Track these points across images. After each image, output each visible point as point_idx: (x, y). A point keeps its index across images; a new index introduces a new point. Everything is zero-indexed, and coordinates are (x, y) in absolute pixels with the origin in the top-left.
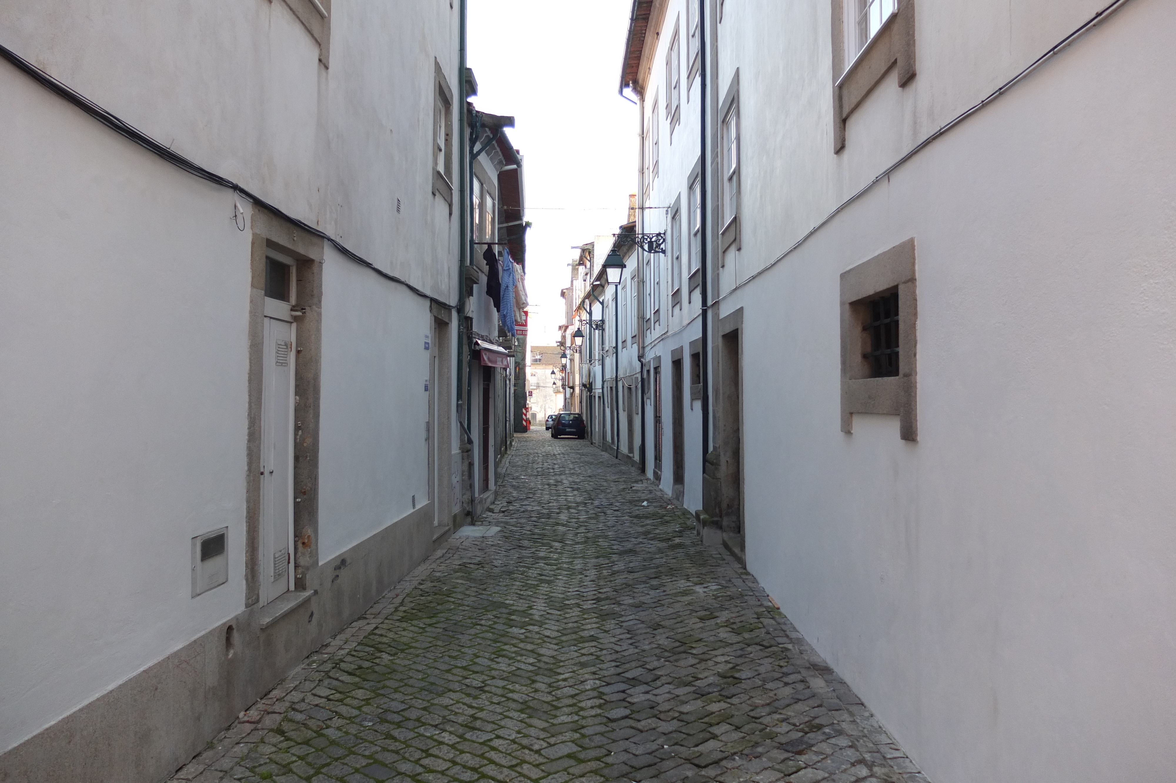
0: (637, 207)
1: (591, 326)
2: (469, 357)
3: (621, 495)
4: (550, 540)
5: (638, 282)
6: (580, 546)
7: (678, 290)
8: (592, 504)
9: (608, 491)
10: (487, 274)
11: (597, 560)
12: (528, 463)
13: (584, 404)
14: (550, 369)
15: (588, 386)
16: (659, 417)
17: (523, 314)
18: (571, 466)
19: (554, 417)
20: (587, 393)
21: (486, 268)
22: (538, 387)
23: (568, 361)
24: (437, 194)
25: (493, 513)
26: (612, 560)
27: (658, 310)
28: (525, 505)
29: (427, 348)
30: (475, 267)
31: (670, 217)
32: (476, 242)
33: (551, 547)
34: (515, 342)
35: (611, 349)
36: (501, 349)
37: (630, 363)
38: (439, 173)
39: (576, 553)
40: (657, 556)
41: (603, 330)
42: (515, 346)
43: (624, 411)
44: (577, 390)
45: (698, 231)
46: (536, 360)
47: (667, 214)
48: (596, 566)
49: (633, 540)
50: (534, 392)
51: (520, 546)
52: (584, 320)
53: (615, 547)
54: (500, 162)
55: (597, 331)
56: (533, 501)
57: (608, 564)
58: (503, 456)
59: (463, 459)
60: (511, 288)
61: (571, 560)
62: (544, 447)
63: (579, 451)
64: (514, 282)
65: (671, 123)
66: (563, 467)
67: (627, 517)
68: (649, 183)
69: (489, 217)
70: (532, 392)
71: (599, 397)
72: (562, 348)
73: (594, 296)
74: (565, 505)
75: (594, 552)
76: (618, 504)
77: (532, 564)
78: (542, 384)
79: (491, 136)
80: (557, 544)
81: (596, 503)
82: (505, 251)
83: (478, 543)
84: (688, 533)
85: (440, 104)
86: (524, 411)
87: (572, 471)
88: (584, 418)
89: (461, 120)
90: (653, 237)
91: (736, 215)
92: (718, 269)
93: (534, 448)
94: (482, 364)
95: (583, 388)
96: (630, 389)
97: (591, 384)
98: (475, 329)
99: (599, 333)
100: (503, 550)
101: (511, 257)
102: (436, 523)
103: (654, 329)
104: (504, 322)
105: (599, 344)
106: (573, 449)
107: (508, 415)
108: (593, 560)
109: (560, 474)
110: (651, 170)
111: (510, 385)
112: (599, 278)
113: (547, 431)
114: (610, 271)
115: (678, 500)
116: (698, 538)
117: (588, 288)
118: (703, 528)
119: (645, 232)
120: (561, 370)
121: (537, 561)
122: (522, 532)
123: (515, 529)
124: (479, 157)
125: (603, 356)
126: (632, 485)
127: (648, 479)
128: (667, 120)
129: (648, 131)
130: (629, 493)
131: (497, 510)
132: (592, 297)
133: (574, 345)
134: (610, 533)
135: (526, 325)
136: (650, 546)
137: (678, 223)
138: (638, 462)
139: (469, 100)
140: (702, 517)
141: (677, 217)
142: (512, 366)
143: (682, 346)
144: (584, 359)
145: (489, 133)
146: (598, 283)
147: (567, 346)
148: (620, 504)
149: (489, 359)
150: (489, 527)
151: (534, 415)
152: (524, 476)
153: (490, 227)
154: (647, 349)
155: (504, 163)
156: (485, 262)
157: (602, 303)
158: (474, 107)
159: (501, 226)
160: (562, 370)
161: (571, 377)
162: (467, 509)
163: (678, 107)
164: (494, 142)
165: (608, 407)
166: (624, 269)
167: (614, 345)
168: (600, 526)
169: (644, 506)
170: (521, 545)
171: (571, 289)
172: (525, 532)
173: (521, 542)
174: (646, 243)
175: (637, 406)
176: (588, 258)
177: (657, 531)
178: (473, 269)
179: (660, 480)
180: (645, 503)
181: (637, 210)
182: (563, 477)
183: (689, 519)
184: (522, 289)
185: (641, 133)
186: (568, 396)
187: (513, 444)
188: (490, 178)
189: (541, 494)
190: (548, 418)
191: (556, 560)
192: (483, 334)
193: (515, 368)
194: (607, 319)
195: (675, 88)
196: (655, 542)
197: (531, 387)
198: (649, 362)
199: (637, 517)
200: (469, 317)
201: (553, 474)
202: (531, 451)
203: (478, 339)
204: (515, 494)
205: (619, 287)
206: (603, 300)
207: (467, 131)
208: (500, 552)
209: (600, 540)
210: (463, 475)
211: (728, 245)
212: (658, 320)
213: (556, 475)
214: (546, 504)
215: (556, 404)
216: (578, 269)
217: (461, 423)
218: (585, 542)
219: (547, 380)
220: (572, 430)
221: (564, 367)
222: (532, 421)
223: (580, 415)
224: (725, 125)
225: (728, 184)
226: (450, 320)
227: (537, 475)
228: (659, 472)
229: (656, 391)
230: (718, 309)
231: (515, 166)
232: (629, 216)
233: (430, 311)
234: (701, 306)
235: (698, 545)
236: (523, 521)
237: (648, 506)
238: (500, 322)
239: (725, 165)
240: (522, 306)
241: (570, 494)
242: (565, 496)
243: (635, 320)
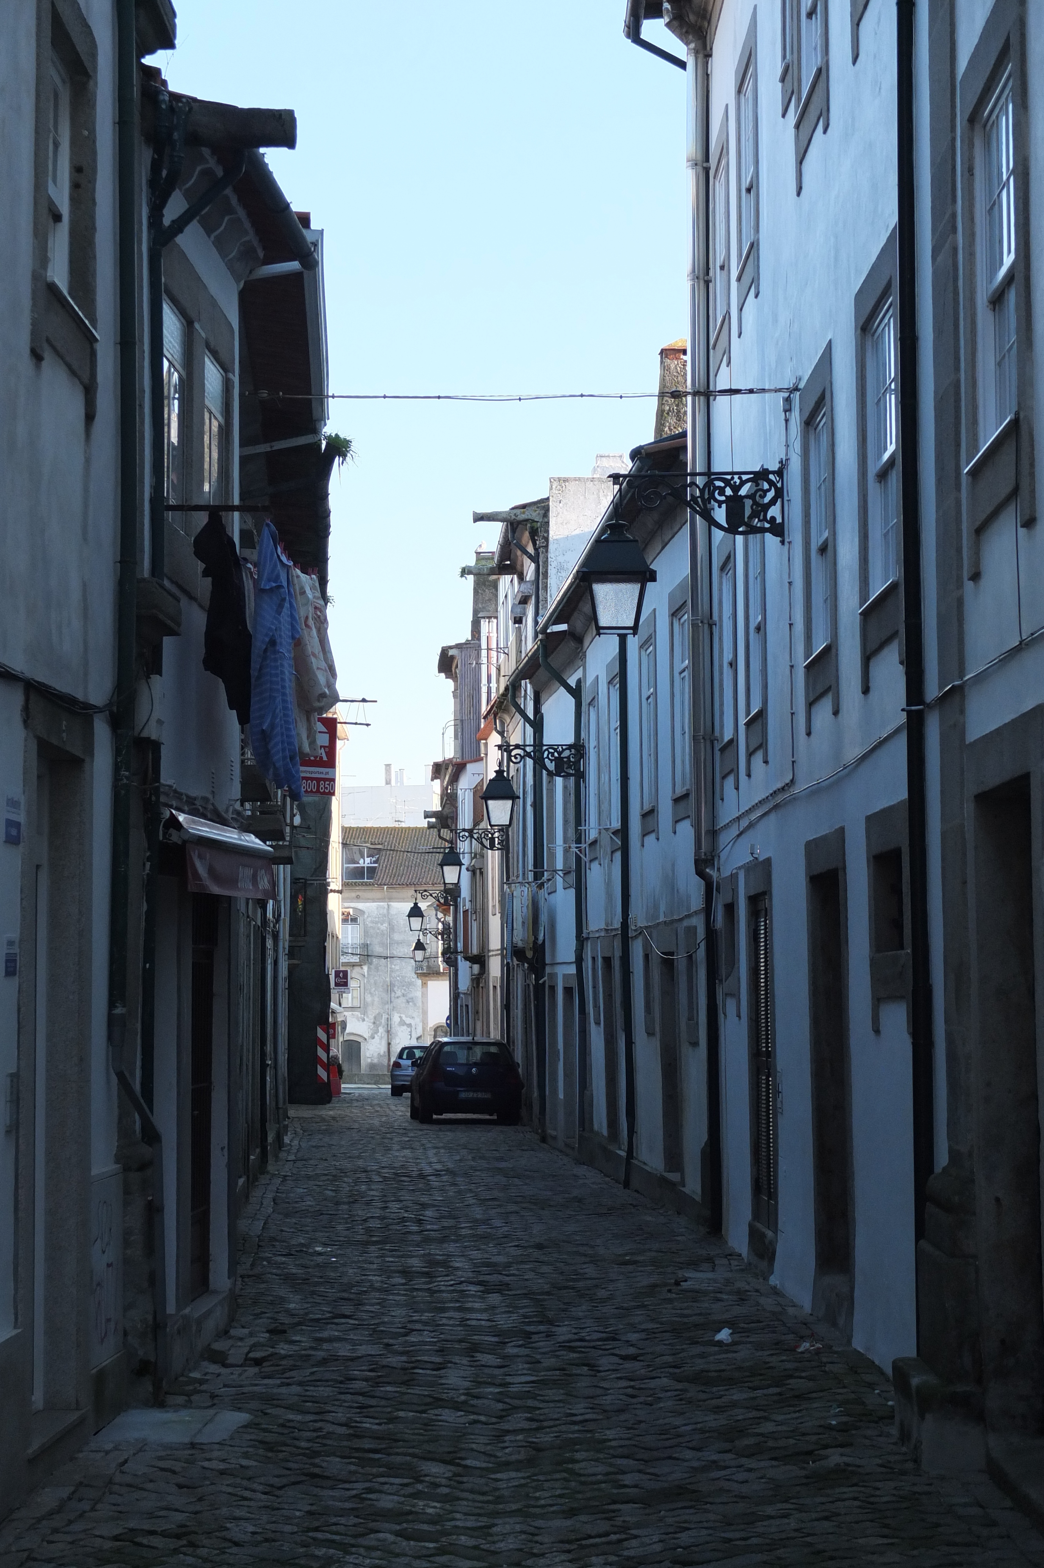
0: (689, 388)
1: (539, 764)
2: (148, 864)
3: (644, 1306)
4: (414, 1456)
5: (694, 626)
6: (513, 1474)
7: (827, 650)
8: (549, 1335)
9: (602, 1293)
10: (207, 603)
11: (568, 1523)
12: (337, 1203)
13: (518, 1012)
14: (403, 900)
15: (529, 954)
16: (768, 1054)
17: (320, 727)
18: (478, 1213)
19: (418, 1054)
20: (526, 977)
21: (204, 586)
22: (366, 955)
23: (466, 876)
24: (48, 355)
25: (225, 1365)
26: (619, 1521)
27: (761, 715)
28: (330, 1340)
29: (12, 840)
30: (166, 583)
31: (796, 417)
32: (172, 502)
33: (418, 1479)
34: (293, 816)
35: (606, 841)
36: (252, 841)
37: (670, 883)
38: (52, 288)
39: (499, 1500)
40: (769, 1510)
41: (580, 776)
42: (293, 827)
43: (650, 1033)
44: (495, 967)
45: (892, 460)
46: (358, 873)
47: (788, 410)
48: (569, 1542)
49: (688, 1454)
50: (353, 973)
51: (314, 1476)
52: (517, 746)
53: (628, 1479)
54: (247, 254)
55: (559, 781)
56: (355, 1328)
57: (607, 1534)
58: (256, 1179)
59: (127, 1191)
60: (285, 648)
61: (484, 1521)
62: (388, 1149)
63: (503, 1165)
64: (293, 628)
65: (797, 126)
66: (451, 1216)
67: (665, 1381)
68: (728, 313)
69: (212, 426)
70: (345, 973)
71: (568, 991)
72: (446, 833)
73: (549, 668)
74: (460, 1341)
75: (561, 1496)
76: (633, 1337)
77: (355, 1536)
78: (377, 949)
79: (220, 172)
80: (435, 1469)
81: (564, 1332)
82: (266, 532)
83: (178, 1466)
84: (869, 1432)
85: (55, 75)
86: (322, 1035)
87: (482, 1229)
88: (518, 1056)
89: (122, 124)
90: (743, 483)
91: (1017, 414)
92: (960, 585)
93: (356, 1153)
94: (191, 888)
95: (516, 962)
96: (668, 964)
97: (539, 949)
98: (167, 778)
99: (565, 788)
100: (261, 1488)
101: (285, 550)
102: (38, 1398)
103: (749, 775)
104: (264, 756)
105: (566, 821)
106: (483, 1158)
107: (269, 1048)
108: (558, 1523)
109: (443, 1240)
110: (734, 274)
111: (276, 950)
112: (563, 613)
113: (396, 1100)
114: (604, 593)
115: (834, 1324)
116: (904, 1449)
117: (530, 645)
118: (922, 1417)
119: (717, 467)
120: (440, 905)
121: (371, 1525)
122: (320, 1429)
123: (299, 1418)
124: (180, 239)
125: (578, 859)
126: (680, 1274)
127: (731, 1255)
128: (784, 116)
129: (724, 150)
130: (670, 1301)
131: (236, 1355)
132: (542, 673)
133: (484, 825)
134: (610, 1434)
135: (331, 762)
136: (741, 1476)
137: (824, 439)
138: (698, 1198)
139: (149, 60)
140: (915, 1381)
141: (822, 421)
142: (284, 891)
143: (842, 830)
144: (517, 869)
145: (212, 163)
146: (563, 627)
147: (461, 826)
148: (643, 1335)
149: (211, 871)
150: (212, 1412)
151: (353, 1048)
152: (325, 1245)
153: (215, 455)
154: (725, 838)
155: (261, 254)
156: (201, 566)
157: (576, 692)
158: (164, 83)
159: (251, 450)
160: (446, 903)
161: (475, 924)
162: (141, 1353)
163: (822, 74)
164: (228, 191)
165: (598, 1023)
166: (650, 585)
167: (616, 824)
168: (579, 1408)
169: (720, 1343)
170: (317, 1470)
171: (472, 646)
172: (331, 1428)
173: (317, 1461)
174: (720, 503)
175: (692, 1017)
176: (530, 549)
177: (768, 1427)
178: (162, 587)
179: (772, 1258)
180: (724, 1335)
181: (689, 398)
182: (451, 1248)
183: (871, 1386)
184: (317, 649)
185: (700, 157)
186: (464, 984)
187: (287, 1140)
188: (214, 304)
189: (382, 1303)
190: (400, 1056)
191: (434, 1523)
192: (193, 793)
193: (294, 899)
194: (593, 743)
195: (810, 15)
196: (763, 1464)
197: (344, 959)
198: (734, 877)
199: (700, 1378)
200: (148, 740)
201: (417, 1238)
202: (347, 1165)
203: (177, 809)
204: (294, 1303)
205: (633, 642)
206: (579, 682)
207: (143, 158)
208: (247, 1494)
209: (578, 1456)
210: (126, 1244)
211: (989, 510)
212: (762, 745)
213: (427, 1240)
214: (396, 1336)
215: (425, 1013)
216: (495, 585)
217: (121, 1076)
218: (530, 1462)
219: (397, 937)
220: (480, 1095)
221: (451, 895)
222: (345, 1067)
223: (504, 1048)
224: (978, 127)
225: (990, 315)
226: (90, 750)
227: (367, 1243)
228: (770, 1234)
229: (754, 971)
230: (962, 712)
231: (294, 265)
232: (661, 416)
233: (25, 722)
234: (903, 704)
235: (903, 1473)
236: (324, 1391)
237: (734, 1343)
238: (249, 755)
239: (978, 255)
240: (317, 704)
241: (477, 1305)
242: (460, 1309)
243: (684, 746)
